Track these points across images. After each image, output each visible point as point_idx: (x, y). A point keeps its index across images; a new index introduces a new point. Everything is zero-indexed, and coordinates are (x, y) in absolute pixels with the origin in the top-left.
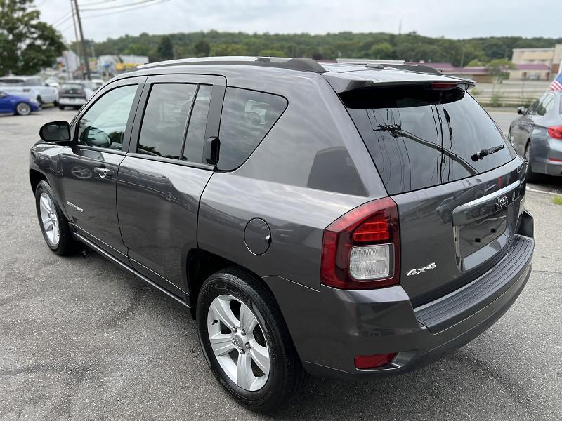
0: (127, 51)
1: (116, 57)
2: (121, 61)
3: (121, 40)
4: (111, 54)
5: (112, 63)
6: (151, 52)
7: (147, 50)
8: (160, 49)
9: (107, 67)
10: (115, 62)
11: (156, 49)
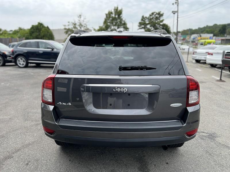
0: (205, 32)
1: (199, 35)
2: (201, 36)
3: (204, 28)
4: (197, 33)
5: (196, 37)
6: (216, 32)
7: (214, 31)
8: (220, 31)
9: (194, 39)
10: (198, 37)
11: (218, 30)
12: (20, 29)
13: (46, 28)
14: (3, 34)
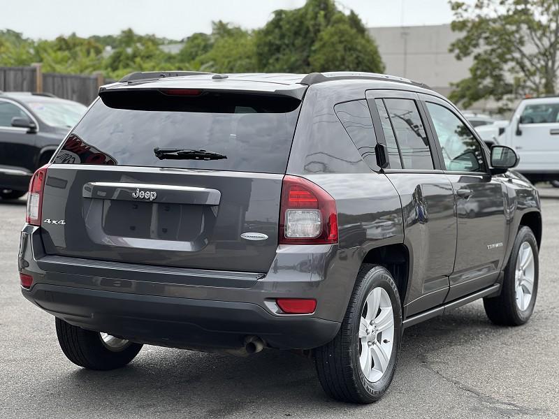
12: (222, 29)
13: (346, 27)
14: (138, 60)
